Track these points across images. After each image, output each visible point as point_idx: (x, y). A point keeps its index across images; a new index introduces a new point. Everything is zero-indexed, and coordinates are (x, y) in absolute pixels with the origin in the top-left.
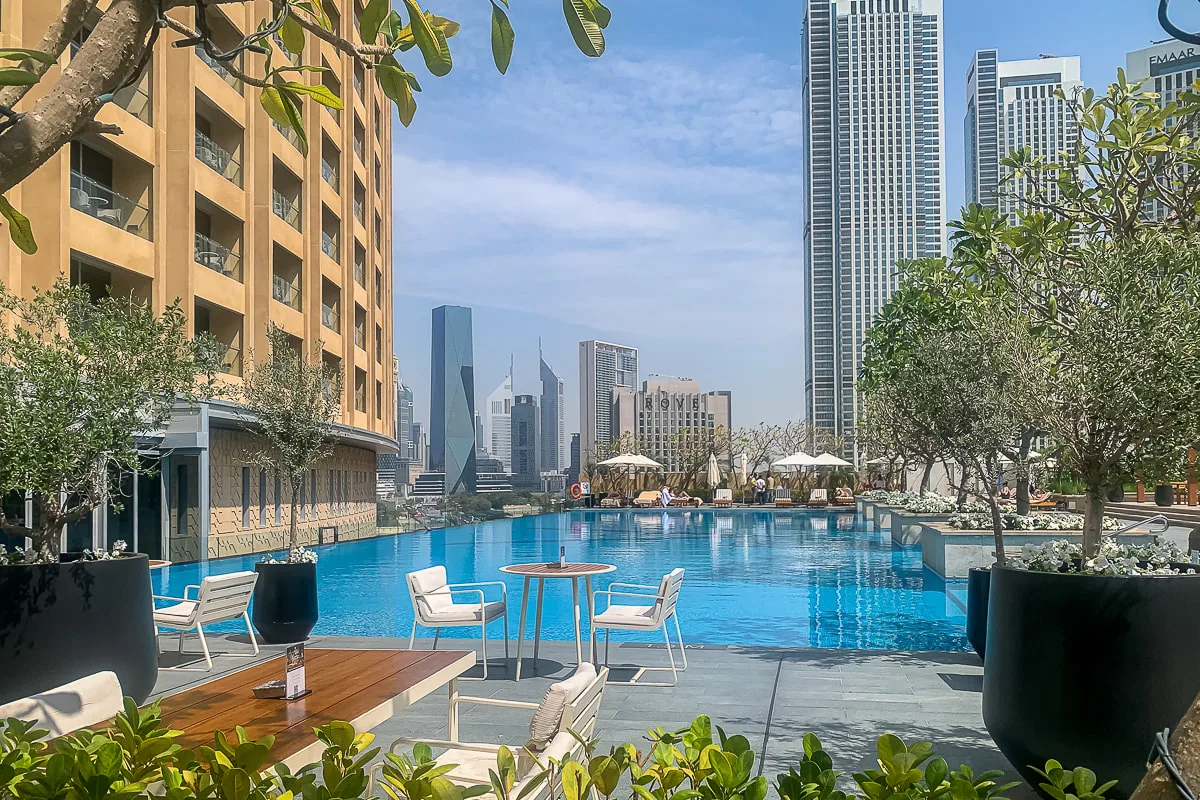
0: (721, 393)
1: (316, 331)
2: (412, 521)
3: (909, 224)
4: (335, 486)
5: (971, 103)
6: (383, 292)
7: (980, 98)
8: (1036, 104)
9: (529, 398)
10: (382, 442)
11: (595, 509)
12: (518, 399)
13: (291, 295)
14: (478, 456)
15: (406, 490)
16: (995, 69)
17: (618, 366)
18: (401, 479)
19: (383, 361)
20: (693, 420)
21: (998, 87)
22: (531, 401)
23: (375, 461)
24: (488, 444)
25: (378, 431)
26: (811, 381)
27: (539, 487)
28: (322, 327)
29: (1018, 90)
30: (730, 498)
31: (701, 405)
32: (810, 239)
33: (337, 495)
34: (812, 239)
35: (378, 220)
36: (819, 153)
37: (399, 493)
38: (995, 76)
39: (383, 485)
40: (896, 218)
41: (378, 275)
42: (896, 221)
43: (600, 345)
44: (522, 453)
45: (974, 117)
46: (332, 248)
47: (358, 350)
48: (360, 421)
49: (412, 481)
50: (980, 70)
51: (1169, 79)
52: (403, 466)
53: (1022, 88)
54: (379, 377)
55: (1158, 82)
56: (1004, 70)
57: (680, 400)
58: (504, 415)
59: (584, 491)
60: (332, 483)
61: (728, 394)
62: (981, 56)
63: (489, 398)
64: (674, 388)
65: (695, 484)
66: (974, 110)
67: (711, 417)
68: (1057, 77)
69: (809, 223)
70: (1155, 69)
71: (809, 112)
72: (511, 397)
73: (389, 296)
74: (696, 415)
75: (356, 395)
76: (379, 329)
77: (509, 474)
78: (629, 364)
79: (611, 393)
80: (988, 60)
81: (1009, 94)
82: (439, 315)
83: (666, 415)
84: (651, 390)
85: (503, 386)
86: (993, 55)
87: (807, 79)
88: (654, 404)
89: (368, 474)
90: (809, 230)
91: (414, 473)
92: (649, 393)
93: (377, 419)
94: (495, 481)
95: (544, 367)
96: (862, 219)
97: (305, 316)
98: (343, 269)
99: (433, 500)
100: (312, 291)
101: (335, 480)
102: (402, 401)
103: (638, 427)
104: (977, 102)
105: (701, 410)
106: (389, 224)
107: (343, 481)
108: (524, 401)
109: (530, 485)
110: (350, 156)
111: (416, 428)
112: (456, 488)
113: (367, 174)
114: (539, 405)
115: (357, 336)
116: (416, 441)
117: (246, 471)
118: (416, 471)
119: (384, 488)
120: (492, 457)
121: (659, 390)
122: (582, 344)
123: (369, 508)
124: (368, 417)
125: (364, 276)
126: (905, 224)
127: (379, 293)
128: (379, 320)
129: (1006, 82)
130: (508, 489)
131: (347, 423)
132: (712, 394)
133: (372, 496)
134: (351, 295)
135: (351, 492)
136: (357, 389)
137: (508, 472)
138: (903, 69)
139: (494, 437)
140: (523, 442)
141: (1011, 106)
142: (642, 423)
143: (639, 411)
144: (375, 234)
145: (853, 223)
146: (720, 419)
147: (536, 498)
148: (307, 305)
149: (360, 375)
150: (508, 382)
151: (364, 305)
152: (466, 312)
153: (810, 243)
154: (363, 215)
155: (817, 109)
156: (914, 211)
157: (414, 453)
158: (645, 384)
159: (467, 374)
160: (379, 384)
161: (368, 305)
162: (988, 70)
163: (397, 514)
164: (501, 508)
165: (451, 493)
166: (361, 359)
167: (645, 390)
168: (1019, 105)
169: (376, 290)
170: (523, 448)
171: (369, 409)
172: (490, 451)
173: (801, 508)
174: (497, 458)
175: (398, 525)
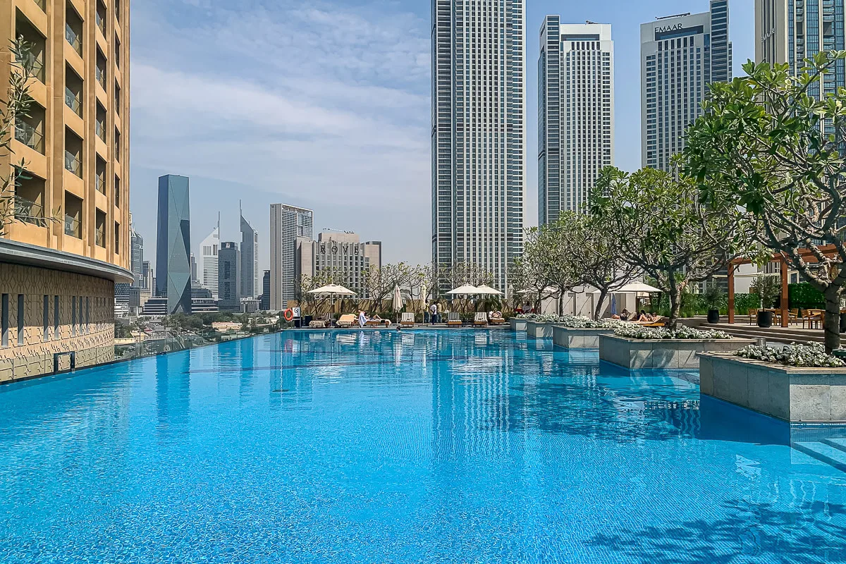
0: (374, 243)
1: (58, 174)
2: (142, 334)
3: (502, 130)
4: (78, 310)
5: (543, 50)
6: (121, 149)
7: (549, 47)
8: (584, 53)
9: (232, 244)
10: (119, 273)
11: (303, 329)
12: (224, 245)
13: (35, 139)
14: (193, 286)
15: (138, 311)
16: (558, 28)
17: (299, 222)
18: (134, 303)
19: (121, 205)
20: (354, 261)
21: (560, 41)
22: (234, 247)
23: (113, 289)
24: (200, 277)
25: (116, 263)
26: (436, 235)
27: (239, 308)
28: (65, 170)
29: (573, 44)
30: (413, 320)
31: (361, 251)
32: (436, 137)
33: (78, 318)
34: (438, 137)
35: (118, 89)
36: (443, 78)
37: (132, 313)
38: (558, 33)
39: (120, 307)
40: (493, 126)
41: (117, 134)
42: (493, 128)
43: (286, 207)
44: (227, 284)
45: (544, 60)
46: (75, 104)
47: (98, 194)
48: (101, 254)
49: (142, 304)
50: (549, 29)
51: (666, 43)
52: (135, 293)
53: (576, 42)
54: (117, 218)
55: (660, 44)
56: (564, 29)
57: (345, 247)
58: (212, 256)
59: (295, 315)
60: (74, 306)
61: (379, 244)
62: (549, 19)
63: (201, 244)
64: (341, 239)
65: (381, 308)
66: (544, 55)
67: (368, 259)
68: (597, 37)
69: (435, 126)
70: (658, 36)
71: (436, 49)
72: (218, 243)
73: (127, 153)
74: (356, 258)
75: (97, 233)
76: (117, 180)
77: (217, 299)
78: (307, 222)
79: (295, 242)
80: (554, 21)
81: (567, 46)
82: (164, 182)
83: (335, 258)
84: (325, 239)
85: (212, 235)
86: (557, 19)
87: (435, 25)
88: (327, 249)
89: (107, 299)
90: (436, 131)
91: (144, 298)
92: (323, 242)
93: (115, 254)
94: (205, 304)
95: (243, 222)
96: (471, 125)
97: (48, 159)
98: (85, 122)
99: (158, 318)
100: (55, 139)
101: (78, 305)
102: (135, 245)
103: (315, 266)
104: (547, 50)
105: (361, 254)
106: (127, 95)
107: (84, 305)
108: (228, 246)
109: (232, 307)
110: (93, 28)
111: (146, 265)
112: (176, 309)
113: (108, 46)
114: (239, 249)
115: (98, 183)
116: (145, 275)
117: (5, 297)
118: (145, 297)
119: (120, 309)
120: (203, 287)
121: (330, 240)
122: (272, 206)
123: (107, 328)
124: (107, 251)
125: (105, 133)
126: (499, 130)
127: (118, 149)
128: (117, 171)
129: (565, 37)
130: (216, 311)
131: (88, 255)
132: (368, 243)
133: (110, 317)
134: (92, 147)
135: (92, 315)
136: (98, 227)
137: (216, 298)
138: (499, 23)
139: (205, 272)
140: (227, 276)
141: (568, 54)
142: (318, 263)
143: (315, 254)
144: (115, 100)
145: (465, 128)
146: (374, 261)
147: (237, 316)
148: (50, 148)
149: (101, 215)
150: (216, 232)
151: (104, 156)
152: (185, 181)
153: (436, 140)
154: (105, 82)
155: (441, 47)
156: (505, 121)
157: (144, 283)
158: (320, 235)
159: (185, 226)
160: (117, 225)
161: (108, 158)
162: (554, 28)
163: (130, 329)
164: (211, 324)
165: (172, 313)
166: (101, 202)
167: (320, 240)
168: (574, 53)
169: (115, 146)
170: (228, 280)
171: (108, 245)
172: (202, 282)
173: (468, 327)
174: (207, 287)
175: (131, 336)
